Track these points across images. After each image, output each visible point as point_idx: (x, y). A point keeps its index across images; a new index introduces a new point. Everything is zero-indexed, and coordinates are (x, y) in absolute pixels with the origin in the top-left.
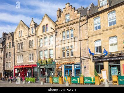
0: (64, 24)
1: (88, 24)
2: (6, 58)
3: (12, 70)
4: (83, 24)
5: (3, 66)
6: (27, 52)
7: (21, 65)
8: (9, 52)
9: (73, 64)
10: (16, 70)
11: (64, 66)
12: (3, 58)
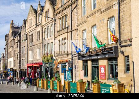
0: (60, 9)
1: (78, 7)
2: (22, 54)
3: (26, 70)
4: (74, 7)
5: (18, 65)
6: (36, 46)
7: (32, 62)
8: (23, 46)
9: (67, 62)
10: (29, 68)
11: (60, 64)
12: (18, 54)
